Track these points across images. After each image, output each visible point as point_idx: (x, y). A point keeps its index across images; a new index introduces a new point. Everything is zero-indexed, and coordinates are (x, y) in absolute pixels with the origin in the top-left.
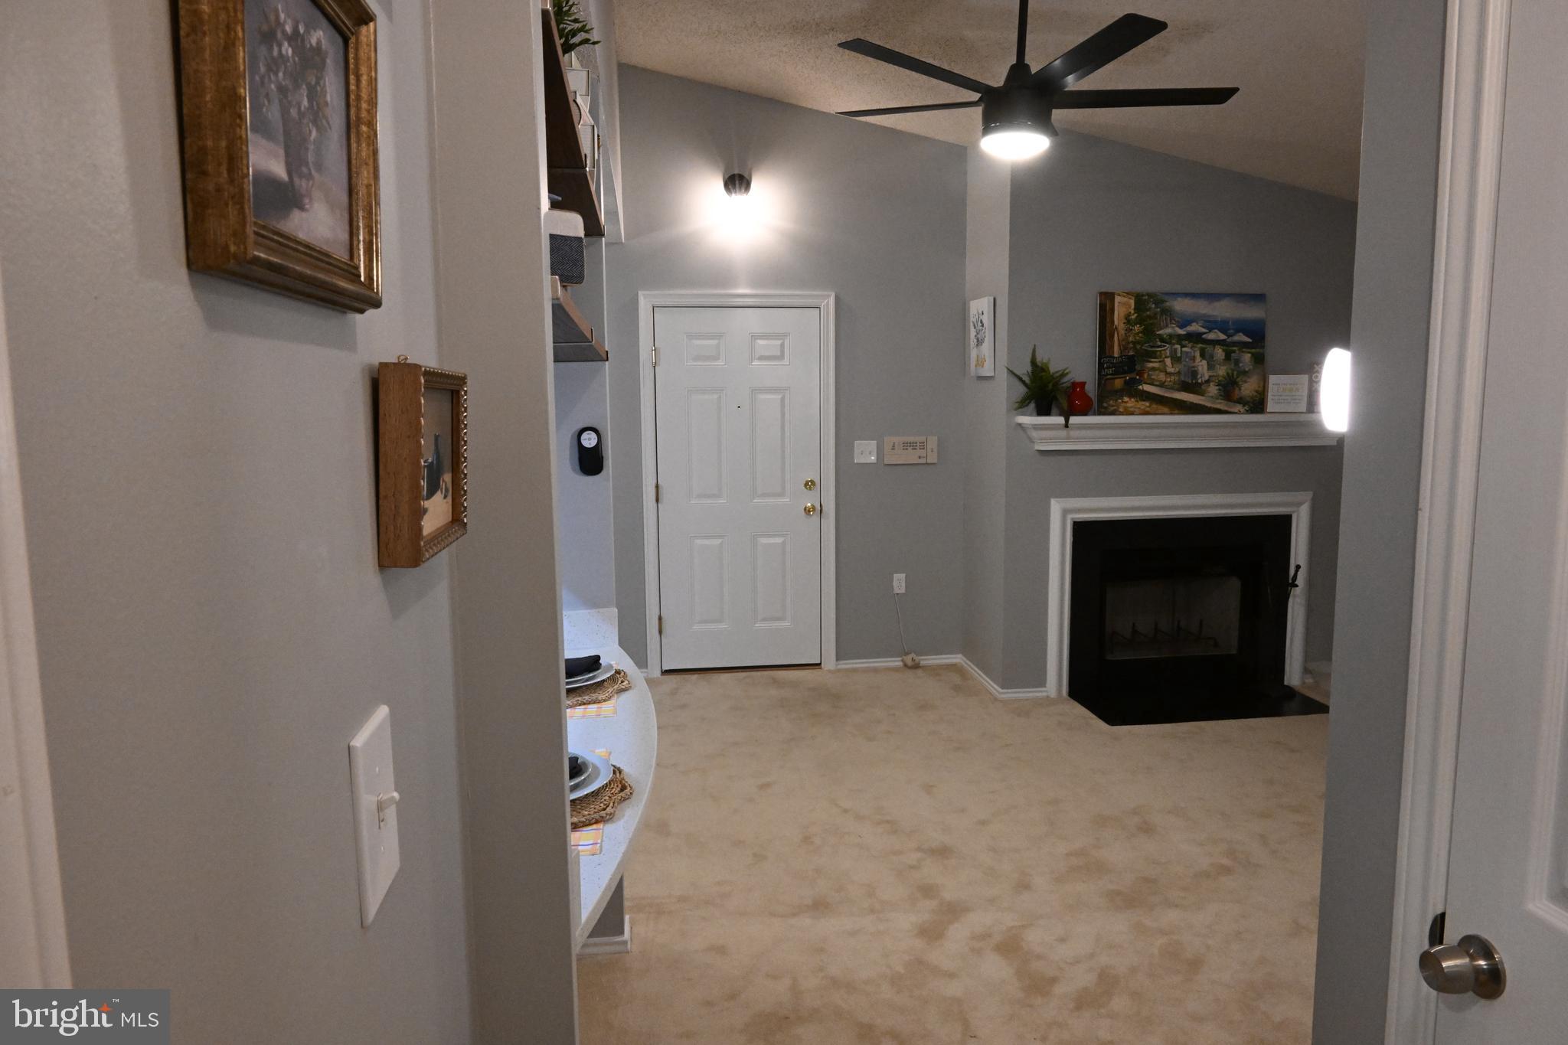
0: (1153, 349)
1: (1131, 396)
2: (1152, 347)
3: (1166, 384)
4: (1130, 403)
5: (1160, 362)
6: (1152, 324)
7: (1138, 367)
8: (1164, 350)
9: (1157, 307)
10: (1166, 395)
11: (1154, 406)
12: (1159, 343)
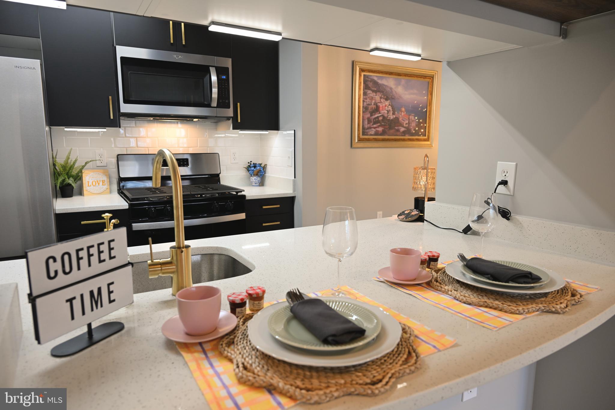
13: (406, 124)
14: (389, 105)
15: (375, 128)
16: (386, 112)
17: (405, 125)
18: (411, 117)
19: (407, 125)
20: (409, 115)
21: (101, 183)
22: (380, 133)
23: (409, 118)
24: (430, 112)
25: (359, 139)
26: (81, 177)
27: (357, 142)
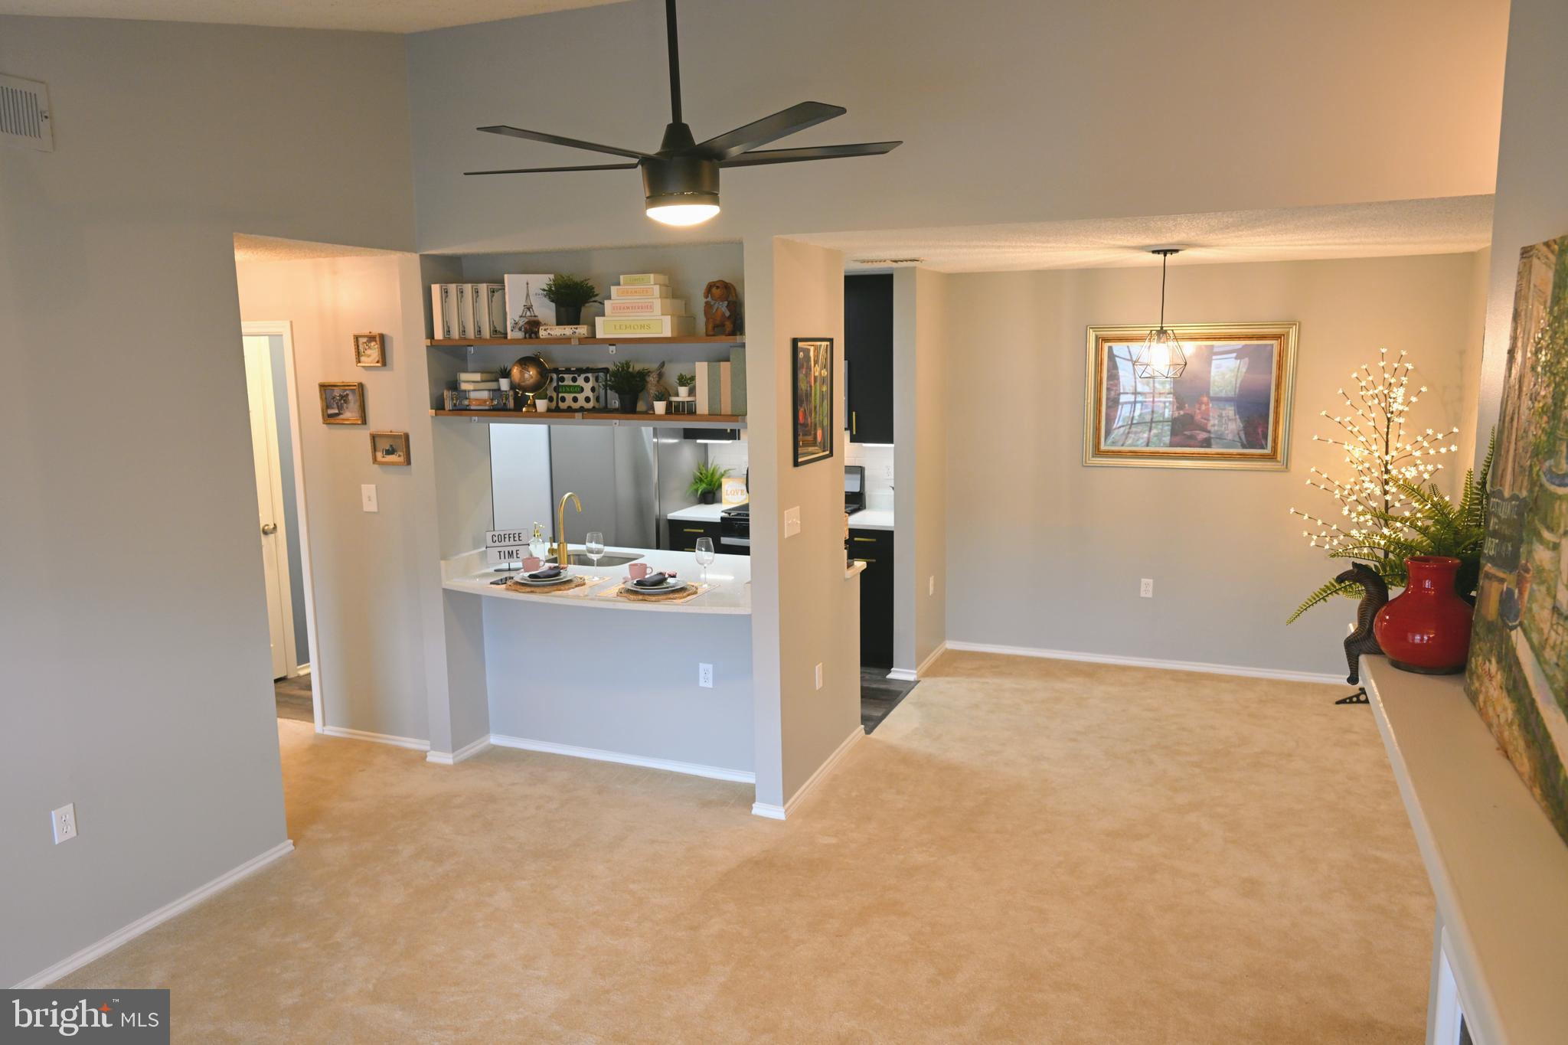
0: (1553, 489)
1: (1499, 661)
2: (1552, 476)
3: (1547, 654)
5: (1554, 547)
7: (1523, 555)
11: (1516, 730)
15: (1135, 433)
18: (1227, 413)
21: (740, 493)
23: (1221, 414)
24: (1277, 401)
25: (1098, 452)
26: (720, 486)
27: (1093, 457)
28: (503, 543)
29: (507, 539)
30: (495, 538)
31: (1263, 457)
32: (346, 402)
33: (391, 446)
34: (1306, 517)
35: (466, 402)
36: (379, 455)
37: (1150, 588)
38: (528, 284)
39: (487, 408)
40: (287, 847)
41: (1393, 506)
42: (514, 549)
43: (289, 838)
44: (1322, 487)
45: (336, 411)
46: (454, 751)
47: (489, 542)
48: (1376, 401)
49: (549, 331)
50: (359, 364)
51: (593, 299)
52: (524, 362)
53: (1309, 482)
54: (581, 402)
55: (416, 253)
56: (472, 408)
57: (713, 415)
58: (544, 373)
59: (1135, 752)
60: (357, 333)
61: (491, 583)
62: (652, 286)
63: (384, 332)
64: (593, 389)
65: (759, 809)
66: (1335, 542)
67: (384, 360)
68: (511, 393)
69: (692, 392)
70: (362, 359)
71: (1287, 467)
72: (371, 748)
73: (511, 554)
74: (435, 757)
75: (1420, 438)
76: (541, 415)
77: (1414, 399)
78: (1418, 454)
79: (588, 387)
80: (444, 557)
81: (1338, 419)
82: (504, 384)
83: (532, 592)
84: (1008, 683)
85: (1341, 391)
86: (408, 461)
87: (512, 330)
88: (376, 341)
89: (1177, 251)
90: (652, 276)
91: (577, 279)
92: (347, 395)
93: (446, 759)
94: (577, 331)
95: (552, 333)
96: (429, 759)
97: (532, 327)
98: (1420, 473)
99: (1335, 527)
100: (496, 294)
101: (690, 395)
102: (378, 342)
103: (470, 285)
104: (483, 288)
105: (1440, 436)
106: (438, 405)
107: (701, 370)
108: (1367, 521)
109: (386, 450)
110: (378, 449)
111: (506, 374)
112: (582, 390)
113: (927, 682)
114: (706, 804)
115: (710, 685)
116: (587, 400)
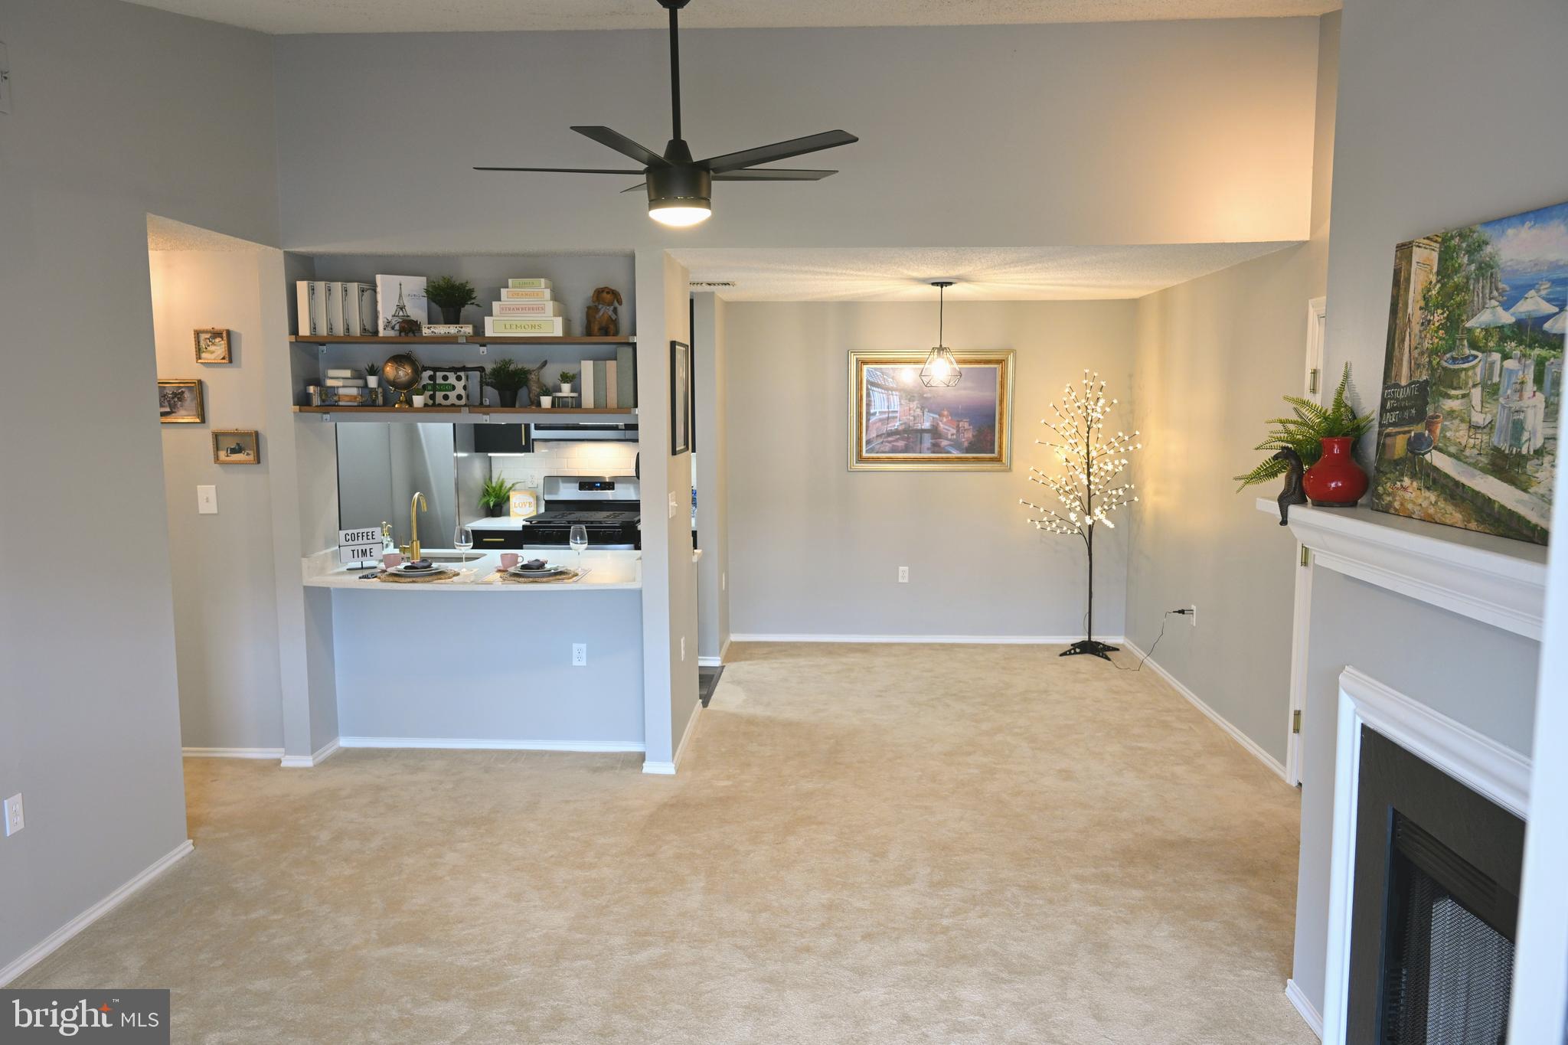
0: (1456, 367)
1: (1413, 476)
2: (1454, 360)
3: (1467, 452)
4: (1411, 493)
5: (1464, 396)
6: (1459, 305)
7: (1430, 411)
8: (1473, 367)
9: (1471, 262)
10: (1463, 480)
11: (1441, 504)
12: (1467, 351)
13: (952, 435)
14: (917, 408)
15: (889, 442)
16: (912, 418)
17: (950, 437)
18: (961, 424)
19: (955, 437)
20: (959, 421)
21: (528, 505)
22: (900, 449)
23: (959, 425)
24: (1001, 414)
25: (861, 459)
26: (508, 498)
27: (856, 463)
28: (356, 542)
29: (360, 538)
30: (348, 537)
31: (992, 460)
32: (180, 399)
33: (238, 444)
34: (1031, 506)
35: (336, 398)
36: (222, 454)
37: (907, 575)
38: (401, 285)
39: (356, 404)
40: (187, 847)
41: (1095, 494)
42: (368, 547)
43: (189, 838)
44: (1041, 481)
45: (168, 410)
46: (313, 752)
47: (343, 542)
48: (1080, 411)
49: (432, 330)
50: (199, 361)
51: (473, 301)
52: (399, 359)
53: (1030, 478)
54: (452, 399)
55: (280, 248)
56: (341, 403)
57: (600, 408)
58: (417, 371)
59: (933, 700)
60: (196, 328)
61: (360, 578)
62: (541, 290)
63: (231, 328)
64: (465, 388)
65: (649, 767)
66: (1054, 525)
67: (230, 357)
68: (380, 390)
69: (577, 389)
70: (204, 355)
71: (1010, 470)
72: (207, 762)
73: (364, 553)
74: (289, 762)
75: (1113, 440)
76: (418, 410)
77: (1108, 409)
78: (1112, 452)
79: (459, 385)
80: (304, 556)
81: (1053, 426)
82: (372, 381)
83: (413, 582)
84: (802, 661)
85: (1051, 405)
86: (258, 460)
87: (385, 329)
88: (222, 338)
89: (950, 284)
90: (543, 280)
91: (458, 280)
92: (183, 392)
93: (307, 762)
94: (462, 330)
95: (436, 331)
96: (283, 764)
97: (409, 328)
98: (1116, 466)
99: (1053, 513)
100: (365, 293)
101: (573, 391)
102: (225, 338)
103: (340, 284)
104: (354, 287)
105: (1126, 438)
106: (303, 401)
107: (587, 368)
108: (1076, 507)
109: (231, 449)
110: (220, 446)
111: (373, 371)
112: (454, 388)
113: (730, 667)
114: (596, 770)
115: (583, 663)
116: (459, 397)
